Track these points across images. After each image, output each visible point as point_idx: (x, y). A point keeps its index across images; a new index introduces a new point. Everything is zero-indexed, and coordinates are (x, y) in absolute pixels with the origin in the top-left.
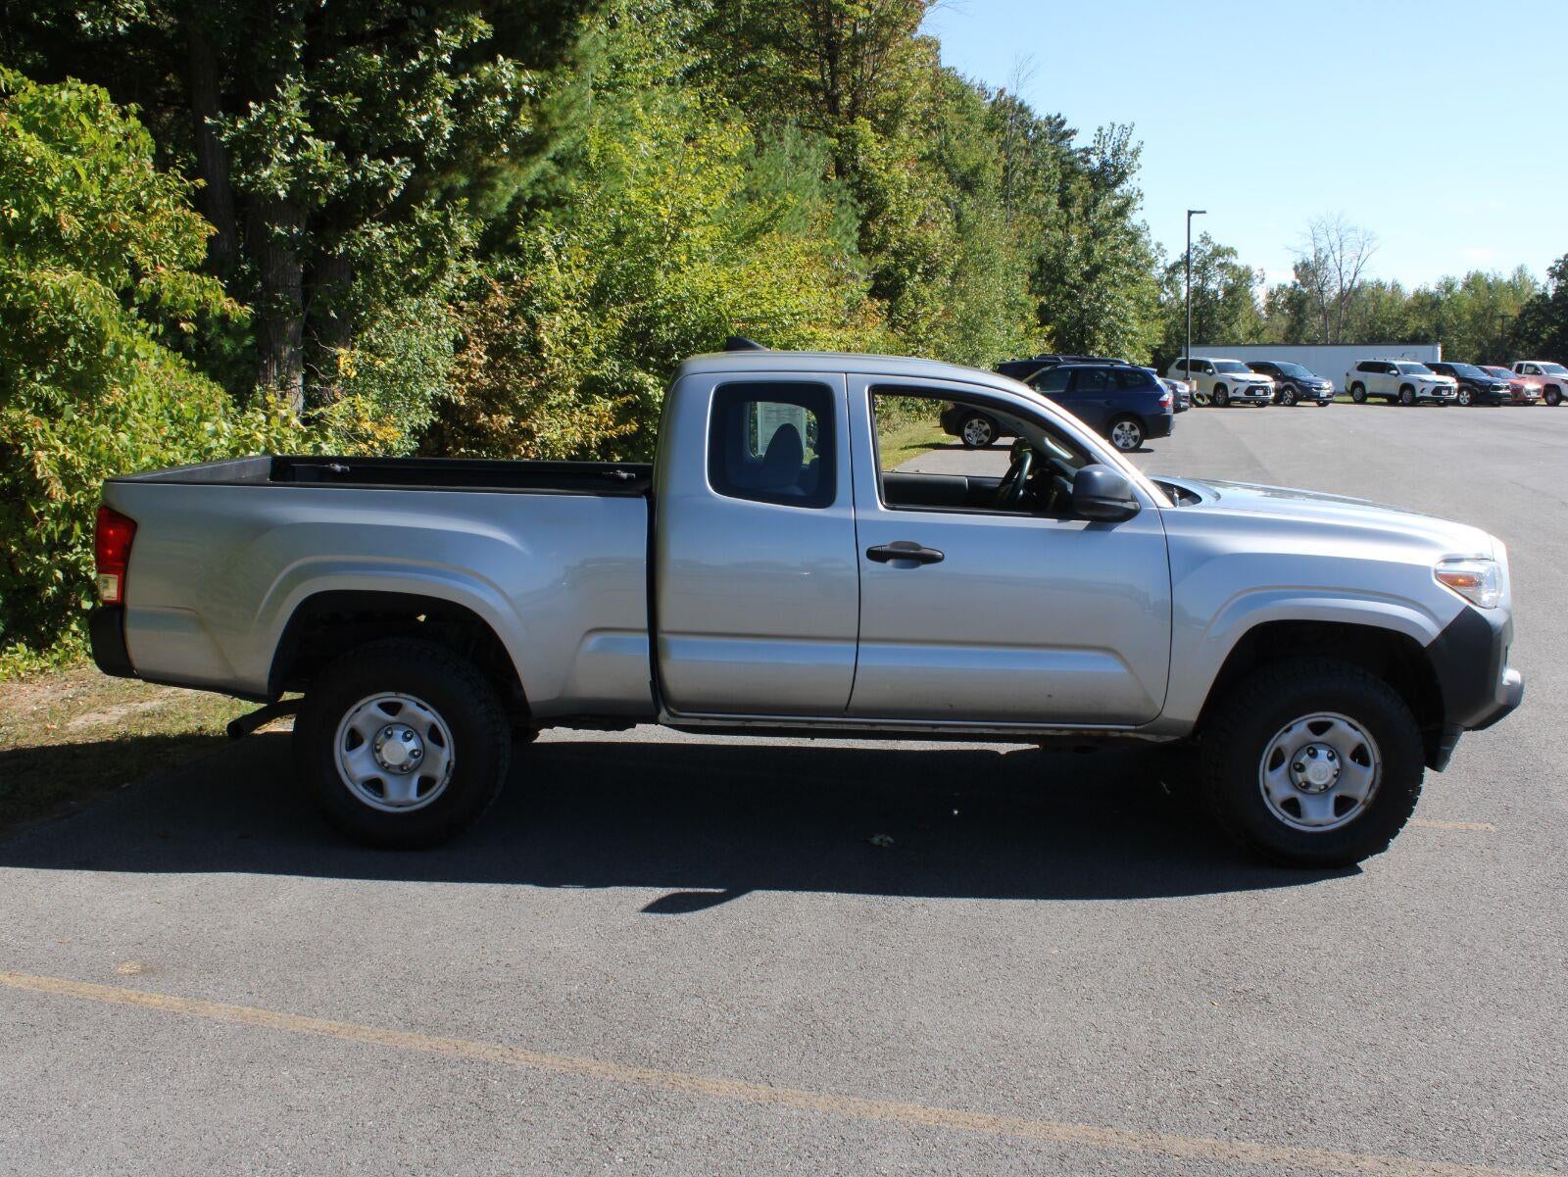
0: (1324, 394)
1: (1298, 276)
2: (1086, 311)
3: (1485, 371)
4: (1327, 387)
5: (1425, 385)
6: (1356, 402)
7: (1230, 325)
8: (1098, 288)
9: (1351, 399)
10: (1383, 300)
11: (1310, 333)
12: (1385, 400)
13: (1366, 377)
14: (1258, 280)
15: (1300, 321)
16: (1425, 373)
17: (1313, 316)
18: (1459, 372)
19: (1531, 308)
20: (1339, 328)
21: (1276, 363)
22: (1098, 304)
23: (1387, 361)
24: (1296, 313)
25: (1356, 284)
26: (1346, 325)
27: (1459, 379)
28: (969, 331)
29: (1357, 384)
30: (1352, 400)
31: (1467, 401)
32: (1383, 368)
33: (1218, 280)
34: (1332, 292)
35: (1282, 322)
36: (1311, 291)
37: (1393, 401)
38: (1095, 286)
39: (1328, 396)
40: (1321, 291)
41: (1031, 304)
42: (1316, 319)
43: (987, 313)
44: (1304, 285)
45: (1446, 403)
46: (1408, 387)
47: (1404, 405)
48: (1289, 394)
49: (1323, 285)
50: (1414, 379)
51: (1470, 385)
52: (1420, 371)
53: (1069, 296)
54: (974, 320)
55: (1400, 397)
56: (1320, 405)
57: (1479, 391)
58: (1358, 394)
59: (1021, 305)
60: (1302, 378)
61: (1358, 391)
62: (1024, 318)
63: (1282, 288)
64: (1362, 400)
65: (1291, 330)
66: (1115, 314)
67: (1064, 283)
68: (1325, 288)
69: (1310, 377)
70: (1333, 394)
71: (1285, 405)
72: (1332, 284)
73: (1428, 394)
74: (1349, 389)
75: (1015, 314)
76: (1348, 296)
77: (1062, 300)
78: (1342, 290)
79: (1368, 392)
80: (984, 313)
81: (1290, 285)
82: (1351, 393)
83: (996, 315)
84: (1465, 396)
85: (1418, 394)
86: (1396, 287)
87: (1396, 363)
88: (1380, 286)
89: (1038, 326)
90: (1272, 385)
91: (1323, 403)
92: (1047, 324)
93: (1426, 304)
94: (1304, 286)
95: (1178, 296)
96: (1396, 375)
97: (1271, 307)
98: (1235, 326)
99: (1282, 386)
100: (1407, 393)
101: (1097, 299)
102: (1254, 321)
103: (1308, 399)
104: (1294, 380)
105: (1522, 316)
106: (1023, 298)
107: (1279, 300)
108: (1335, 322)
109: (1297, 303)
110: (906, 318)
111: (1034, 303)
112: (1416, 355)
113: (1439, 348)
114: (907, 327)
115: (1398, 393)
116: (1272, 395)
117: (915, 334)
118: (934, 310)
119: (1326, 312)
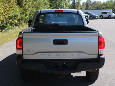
0: (97, 17)
2: (57, 5)
4: (97, 16)
5: (113, 15)
6: (101, 18)
9: (100, 18)
10: (99, 4)
11: (89, 8)
13: (103, 14)
14: (82, 1)
17: (89, 6)
26: (94, 7)
29: (101, 16)
32: (106, 13)
33: (76, 1)
34: (92, 2)
37: (107, 18)
40: (90, 2)
43: (40, 5)
46: (110, 16)
47: (109, 19)
48: (91, 18)
50: (111, 14)
54: (38, 6)
58: (102, 17)
61: (101, 17)
62: (47, 6)
63: (84, 2)
64: (102, 18)
65: (86, 8)
66: (62, 5)
67: (54, 1)
69: (94, 15)
73: (113, 17)
76: (94, 3)
77: (54, 3)
81: (86, 2)
82: (100, 17)
85: (112, 17)
86: (100, 2)
87: (108, 12)
88: (98, 2)
90: (89, 16)
91: (97, 19)
93: (105, 4)
94: (88, 2)
96: (108, 14)
99: (90, 16)
100: (110, 17)
101: (59, 3)
102: (81, 7)
103: (94, 18)
104: (92, 15)
106: (47, 3)
107: (84, 4)
108: (92, 7)
109: (87, 4)
110: (24, 5)
111: (49, 4)
112: (108, 11)
113: (111, 10)
114: (24, 7)
115: (108, 17)
116: (89, 18)
117: (26, 8)
118: (30, 4)
119: (91, 5)
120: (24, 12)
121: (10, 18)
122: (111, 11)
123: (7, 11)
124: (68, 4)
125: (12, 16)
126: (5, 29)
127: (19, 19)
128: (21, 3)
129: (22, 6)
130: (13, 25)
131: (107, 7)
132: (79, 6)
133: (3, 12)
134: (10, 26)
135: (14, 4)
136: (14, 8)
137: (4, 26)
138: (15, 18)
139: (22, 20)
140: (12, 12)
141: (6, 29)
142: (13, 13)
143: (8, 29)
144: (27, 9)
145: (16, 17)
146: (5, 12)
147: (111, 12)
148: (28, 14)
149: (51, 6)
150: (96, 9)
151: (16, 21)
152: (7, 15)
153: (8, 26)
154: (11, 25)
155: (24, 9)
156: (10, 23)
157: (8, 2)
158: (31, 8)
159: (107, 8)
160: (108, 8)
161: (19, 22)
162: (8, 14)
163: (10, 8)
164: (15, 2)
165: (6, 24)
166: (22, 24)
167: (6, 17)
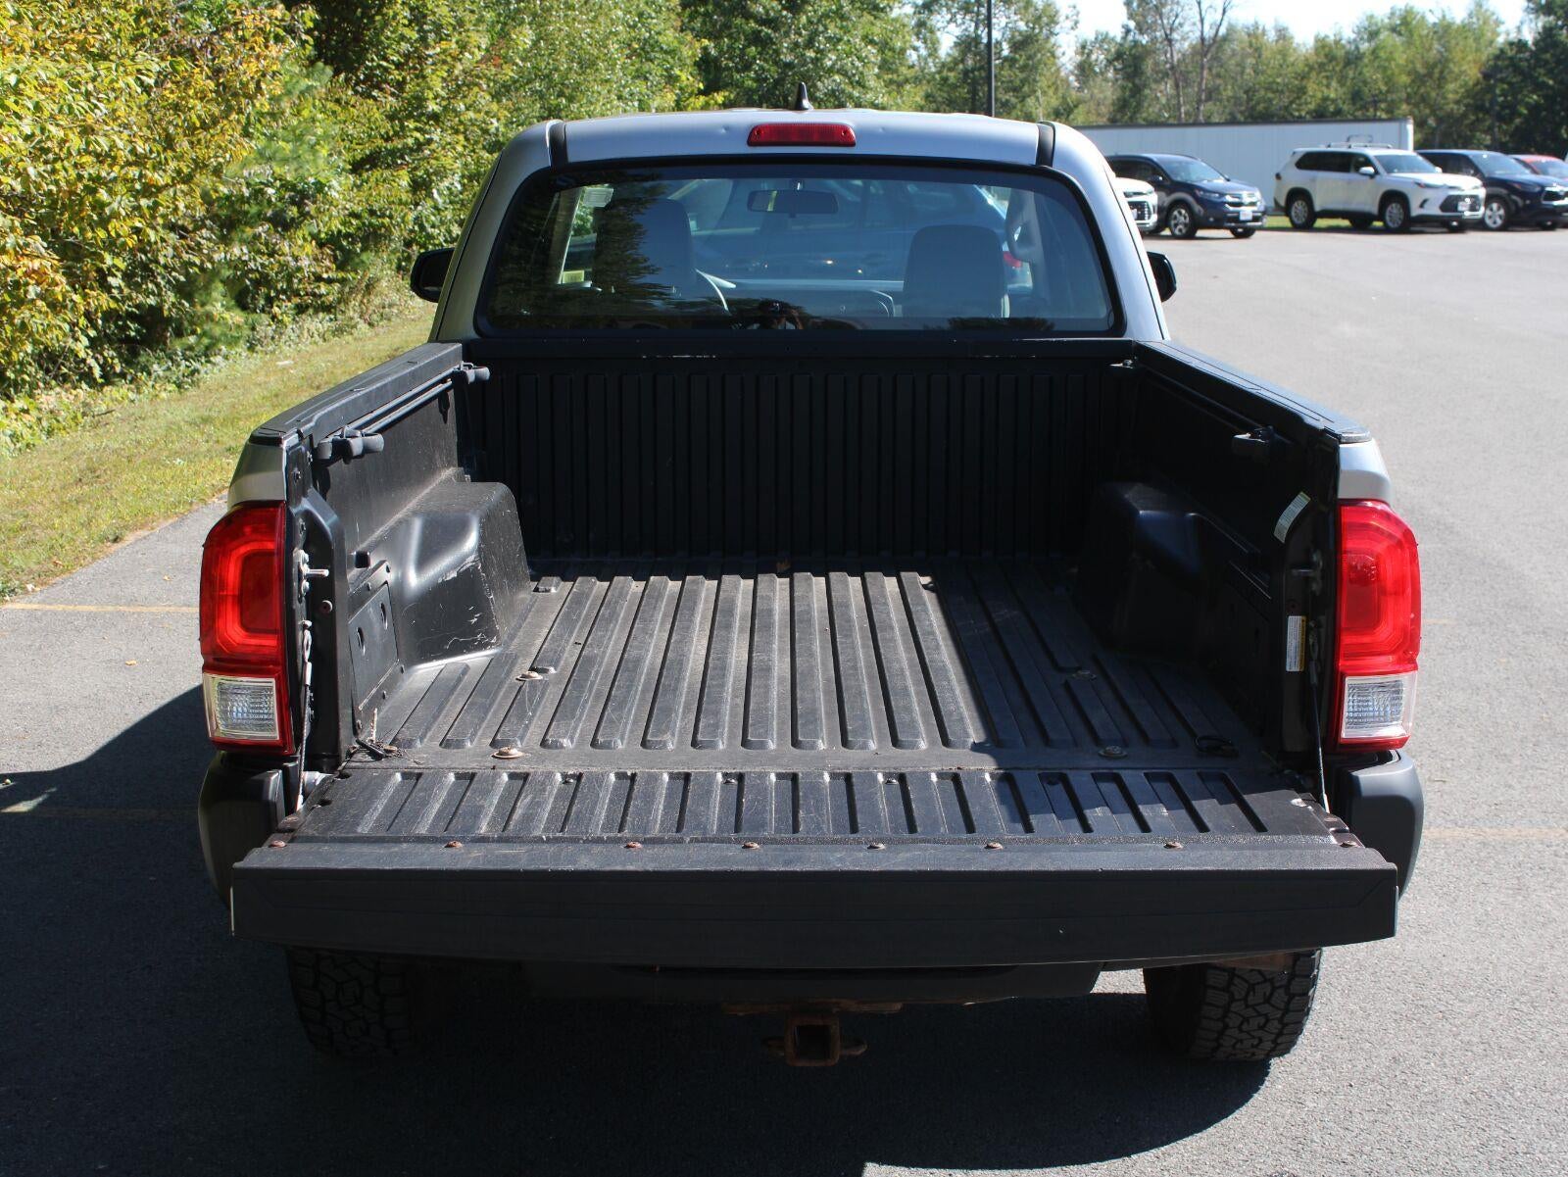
0: (1246, 213)
1: (1131, 16)
2: (789, 66)
3: (1526, 165)
4: (1250, 200)
5: (1428, 194)
6: (1296, 228)
7: (1023, 100)
8: (810, 22)
9: (1285, 221)
10: (1266, 54)
11: (1151, 111)
12: (1346, 223)
13: (1313, 180)
14: (1069, 24)
15: (1137, 91)
16: (1421, 170)
17: (1157, 81)
18: (1484, 171)
19: (1500, 63)
20: (1199, 102)
21: (1154, 156)
22: (811, 54)
23: (1355, 149)
24: (1129, 77)
25: (1223, 31)
26: (1212, 94)
27: (1489, 182)
28: (553, 100)
29: (1298, 195)
30: (1289, 225)
31: (1499, 222)
32: (1347, 162)
33: (1003, 24)
34: (1187, 37)
35: (1107, 90)
36: (1154, 40)
37: (1360, 223)
38: (804, 19)
39: (1255, 219)
40: (1170, 41)
41: (686, 52)
42: (1162, 87)
43: (593, 64)
44: (1140, 29)
45: (1465, 227)
46: (1394, 197)
47: (1386, 230)
48: (1181, 217)
49: (1172, 29)
50: (1405, 182)
51: (1503, 191)
52: (1412, 167)
53: (755, 39)
54: (565, 76)
55: (1381, 217)
56: (1238, 236)
57: (1520, 202)
58: (1300, 212)
59: (666, 52)
60: (1205, 184)
61: (1299, 207)
62: (671, 79)
63: (1103, 40)
64: (1306, 225)
65: (1122, 105)
66: (843, 72)
67: (748, 16)
68: (1175, 36)
69: (1219, 182)
70: (1264, 213)
71: (1174, 237)
72: (1186, 28)
73: (1433, 210)
74: (1282, 203)
75: (656, 71)
76: (1210, 49)
77: (745, 47)
78: (1203, 39)
79: (1318, 207)
80: (587, 64)
81: (1117, 33)
82: (1286, 211)
83: (612, 67)
84: (1497, 213)
85: (1415, 211)
86: (1283, 35)
87: (1371, 153)
88: (1254, 35)
89: (701, 93)
90: (1152, 199)
91: (1243, 231)
92: (717, 90)
93: (1332, 58)
94: (1141, 32)
95: (933, 51)
96: (1372, 176)
97: (1084, 70)
98: (1030, 101)
99: (1168, 200)
100: (1394, 209)
101: (809, 44)
102: (1061, 92)
103: (1217, 226)
104: (1190, 188)
105: (1486, 76)
106: (669, 38)
107: (1099, 57)
108: (1193, 90)
109: (1130, 62)
110: (399, 66)
111: (692, 49)
112: (1371, 142)
113: (1410, 127)
114: (400, 85)
115: (1374, 209)
116: (1154, 218)
117: (420, 101)
118: (463, 47)
119: (1177, 74)
120: (392, 153)
121: (228, 219)
122: (1402, 145)
123: (191, 130)
124: (912, 56)
125: (258, 193)
126: (178, 346)
127: (336, 225)
128: (357, 38)
129: (373, 83)
130: (270, 301)
131: (1356, 96)
132: (1043, 82)
133: (141, 147)
134: (236, 317)
135: (274, 50)
136: (274, 99)
137: (158, 309)
138: (283, 224)
139: (372, 237)
140: (248, 148)
141: (189, 353)
142: (263, 157)
143: (208, 352)
144: (435, 117)
145: (300, 205)
146: (169, 142)
147: (1410, 152)
148: (441, 173)
149: (712, 76)
150: (1232, 121)
151: (301, 252)
152: (188, 179)
153: (209, 317)
154: (242, 300)
155: (391, 117)
156: (227, 273)
157: (205, 24)
158: (484, 99)
159: (1364, 106)
160: (1375, 103)
161: (344, 261)
162: (199, 165)
163: (229, 94)
164: (291, 30)
165: (185, 291)
166: (369, 288)
167: (184, 204)
